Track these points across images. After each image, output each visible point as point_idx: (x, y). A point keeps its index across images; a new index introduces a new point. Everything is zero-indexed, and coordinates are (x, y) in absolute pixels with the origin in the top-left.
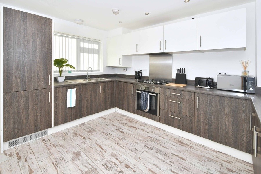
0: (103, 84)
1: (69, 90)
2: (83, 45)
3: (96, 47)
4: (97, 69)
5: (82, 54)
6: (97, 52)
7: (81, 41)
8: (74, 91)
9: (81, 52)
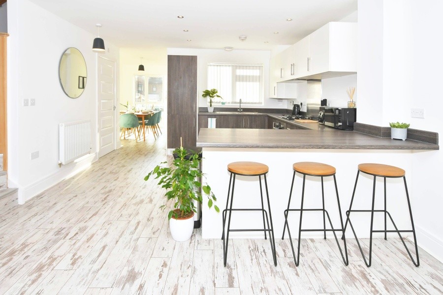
0: (248, 117)
1: (209, 119)
2: (240, 72)
3: (256, 73)
4: (258, 102)
5: (238, 83)
6: (258, 79)
7: (236, 68)
8: (214, 120)
9: (236, 81)
